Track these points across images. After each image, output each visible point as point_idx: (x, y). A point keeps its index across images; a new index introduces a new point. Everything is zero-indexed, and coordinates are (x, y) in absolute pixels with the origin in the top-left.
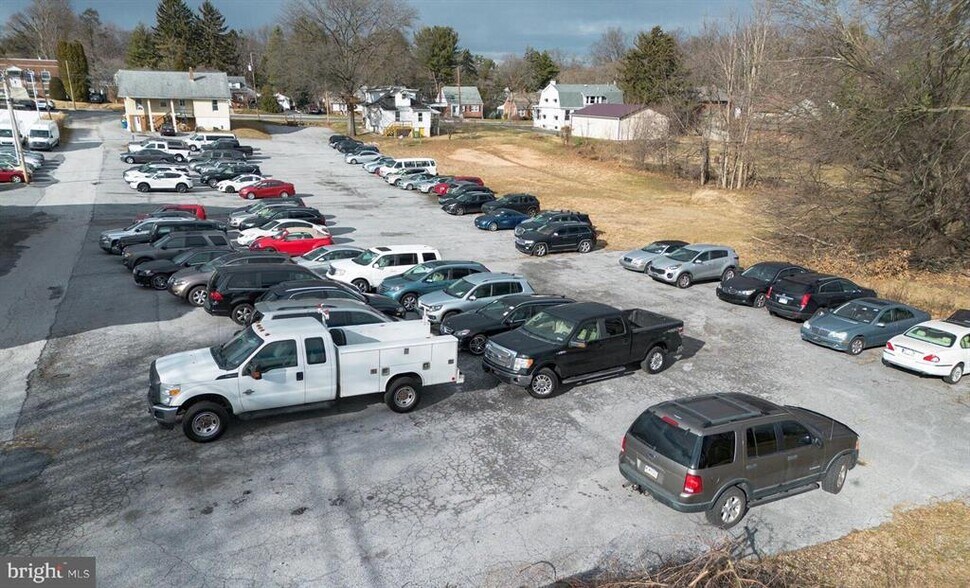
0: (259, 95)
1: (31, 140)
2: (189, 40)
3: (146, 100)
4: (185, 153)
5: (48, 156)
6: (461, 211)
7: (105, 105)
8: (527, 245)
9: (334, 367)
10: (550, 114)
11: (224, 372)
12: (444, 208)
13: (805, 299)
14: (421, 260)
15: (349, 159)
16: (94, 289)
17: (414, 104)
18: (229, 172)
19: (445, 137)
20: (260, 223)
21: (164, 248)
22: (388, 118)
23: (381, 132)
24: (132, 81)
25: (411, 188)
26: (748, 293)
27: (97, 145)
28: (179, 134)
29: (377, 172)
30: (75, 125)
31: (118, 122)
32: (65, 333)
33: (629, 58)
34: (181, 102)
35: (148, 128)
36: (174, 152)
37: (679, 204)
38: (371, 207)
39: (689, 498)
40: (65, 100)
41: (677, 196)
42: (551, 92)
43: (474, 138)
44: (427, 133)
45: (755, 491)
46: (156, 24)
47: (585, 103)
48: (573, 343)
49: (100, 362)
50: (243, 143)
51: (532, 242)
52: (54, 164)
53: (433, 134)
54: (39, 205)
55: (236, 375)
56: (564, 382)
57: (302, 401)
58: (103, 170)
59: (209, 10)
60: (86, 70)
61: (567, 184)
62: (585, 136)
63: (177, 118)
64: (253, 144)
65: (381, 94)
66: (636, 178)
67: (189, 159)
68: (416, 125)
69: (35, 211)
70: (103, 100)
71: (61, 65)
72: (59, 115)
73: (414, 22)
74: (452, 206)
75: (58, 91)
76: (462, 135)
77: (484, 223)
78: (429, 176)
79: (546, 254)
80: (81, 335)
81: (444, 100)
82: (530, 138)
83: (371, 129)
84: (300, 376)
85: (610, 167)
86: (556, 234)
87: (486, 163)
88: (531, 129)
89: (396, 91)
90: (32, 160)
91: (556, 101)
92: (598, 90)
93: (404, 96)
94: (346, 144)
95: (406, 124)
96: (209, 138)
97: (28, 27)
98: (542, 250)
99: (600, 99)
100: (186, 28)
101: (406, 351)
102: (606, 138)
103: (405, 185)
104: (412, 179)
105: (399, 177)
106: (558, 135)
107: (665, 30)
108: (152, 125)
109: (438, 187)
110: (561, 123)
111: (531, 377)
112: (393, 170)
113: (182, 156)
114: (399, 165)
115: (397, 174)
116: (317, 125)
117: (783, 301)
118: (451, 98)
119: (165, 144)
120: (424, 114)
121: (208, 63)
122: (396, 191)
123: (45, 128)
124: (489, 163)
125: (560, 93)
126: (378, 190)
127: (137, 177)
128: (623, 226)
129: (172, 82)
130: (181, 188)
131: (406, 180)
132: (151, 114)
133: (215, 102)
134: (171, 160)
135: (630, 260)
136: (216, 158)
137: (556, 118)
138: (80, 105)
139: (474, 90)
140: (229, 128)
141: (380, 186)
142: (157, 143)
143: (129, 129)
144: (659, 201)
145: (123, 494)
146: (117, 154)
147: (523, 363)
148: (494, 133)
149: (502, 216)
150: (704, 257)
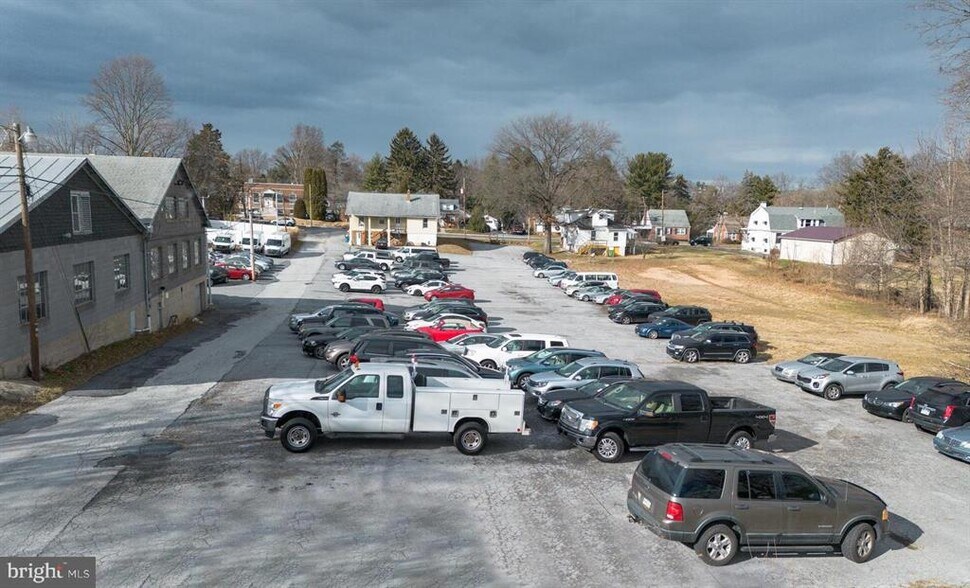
0: (469, 216)
1: (267, 248)
2: (416, 168)
3: (367, 217)
4: (389, 262)
5: (277, 261)
6: (627, 320)
7: (336, 223)
8: (677, 350)
9: (410, 402)
10: (759, 237)
11: (318, 395)
12: (611, 317)
13: (948, 410)
14: (548, 346)
15: (537, 273)
16: (269, 354)
17: (610, 224)
18: (420, 278)
19: (640, 257)
20: (427, 316)
21: (333, 326)
22: (584, 237)
23: (576, 250)
24: (360, 201)
25: (587, 299)
26: (896, 405)
27: (320, 254)
28: (391, 248)
29: (559, 285)
30: (308, 239)
31: (343, 237)
32: (233, 380)
33: (851, 180)
34: (399, 220)
35: (366, 242)
36: (380, 261)
37: (881, 329)
38: (540, 313)
39: (670, 524)
40: (305, 218)
41: (885, 321)
42: (761, 214)
43: (670, 258)
44: (621, 252)
45: (747, 534)
46: (389, 155)
47: (799, 226)
48: (641, 412)
49: (247, 399)
50: (441, 256)
51: (682, 347)
52: (281, 268)
53: (627, 252)
54: (258, 296)
55: (327, 398)
56: (631, 450)
57: (379, 430)
58: (318, 274)
59: (435, 141)
60: (325, 193)
61: (759, 304)
62: (792, 259)
63: (392, 234)
64: (452, 258)
65: (580, 215)
66: (842, 302)
67: (392, 267)
68: (611, 244)
69: (252, 301)
70: (336, 218)
71: (306, 188)
72: (295, 229)
73: (616, 146)
74: (619, 314)
75: (301, 211)
76: (659, 255)
77: (644, 330)
78: (608, 288)
79: (697, 361)
80: (243, 382)
81: (648, 222)
82: (733, 259)
83: (568, 248)
84: (379, 407)
85: (817, 291)
86: (709, 341)
87: (677, 281)
88: (738, 251)
89: (593, 212)
90: (262, 263)
91: (766, 223)
92: (814, 213)
93: (602, 217)
94: (537, 260)
95: (602, 244)
96: (413, 251)
97: (289, 159)
98: (692, 356)
99: (817, 223)
100: (414, 158)
101: (475, 397)
102: (815, 262)
103: (581, 296)
104: (589, 291)
105: (578, 288)
106: (764, 258)
107: (895, 150)
108: (370, 240)
109: (612, 299)
110: (770, 246)
111: (595, 438)
112: (574, 282)
113: (386, 265)
114: (580, 278)
115: (577, 285)
116: (518, 244)
117: (925, 412)
118: (654, 220)
119: (374, 254)
120: (620, 233)
121: (429, 188)
122: (573, 302)
123: (279, 238)
124: (681, 282)
125: (770, 215)
126: (555, 300)
127: (341, 278)
128: (803, 344)
129: (392, 202)
130: (376, 289)
131: (583, 292)
132: (370, 230)
133: (426, 220)
134: (376, 267)
135: (781, 370)
136: (415, 265)
137: (766, 240)
138: (316, 223)
139: (682, 213)
140: (435, 244)
141: (559, 297)
142: (367, 253)
143: (350, 243)
144: (859, 325)
145: (219, 472)
146: (333, 261)
147: (589, 425)
148: (694, 254)
149: (664, 324)
150: (858, 368)
